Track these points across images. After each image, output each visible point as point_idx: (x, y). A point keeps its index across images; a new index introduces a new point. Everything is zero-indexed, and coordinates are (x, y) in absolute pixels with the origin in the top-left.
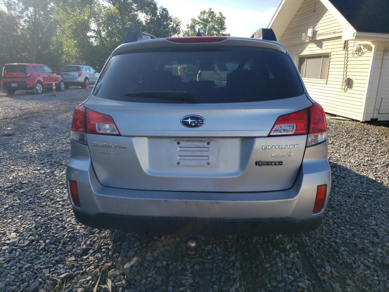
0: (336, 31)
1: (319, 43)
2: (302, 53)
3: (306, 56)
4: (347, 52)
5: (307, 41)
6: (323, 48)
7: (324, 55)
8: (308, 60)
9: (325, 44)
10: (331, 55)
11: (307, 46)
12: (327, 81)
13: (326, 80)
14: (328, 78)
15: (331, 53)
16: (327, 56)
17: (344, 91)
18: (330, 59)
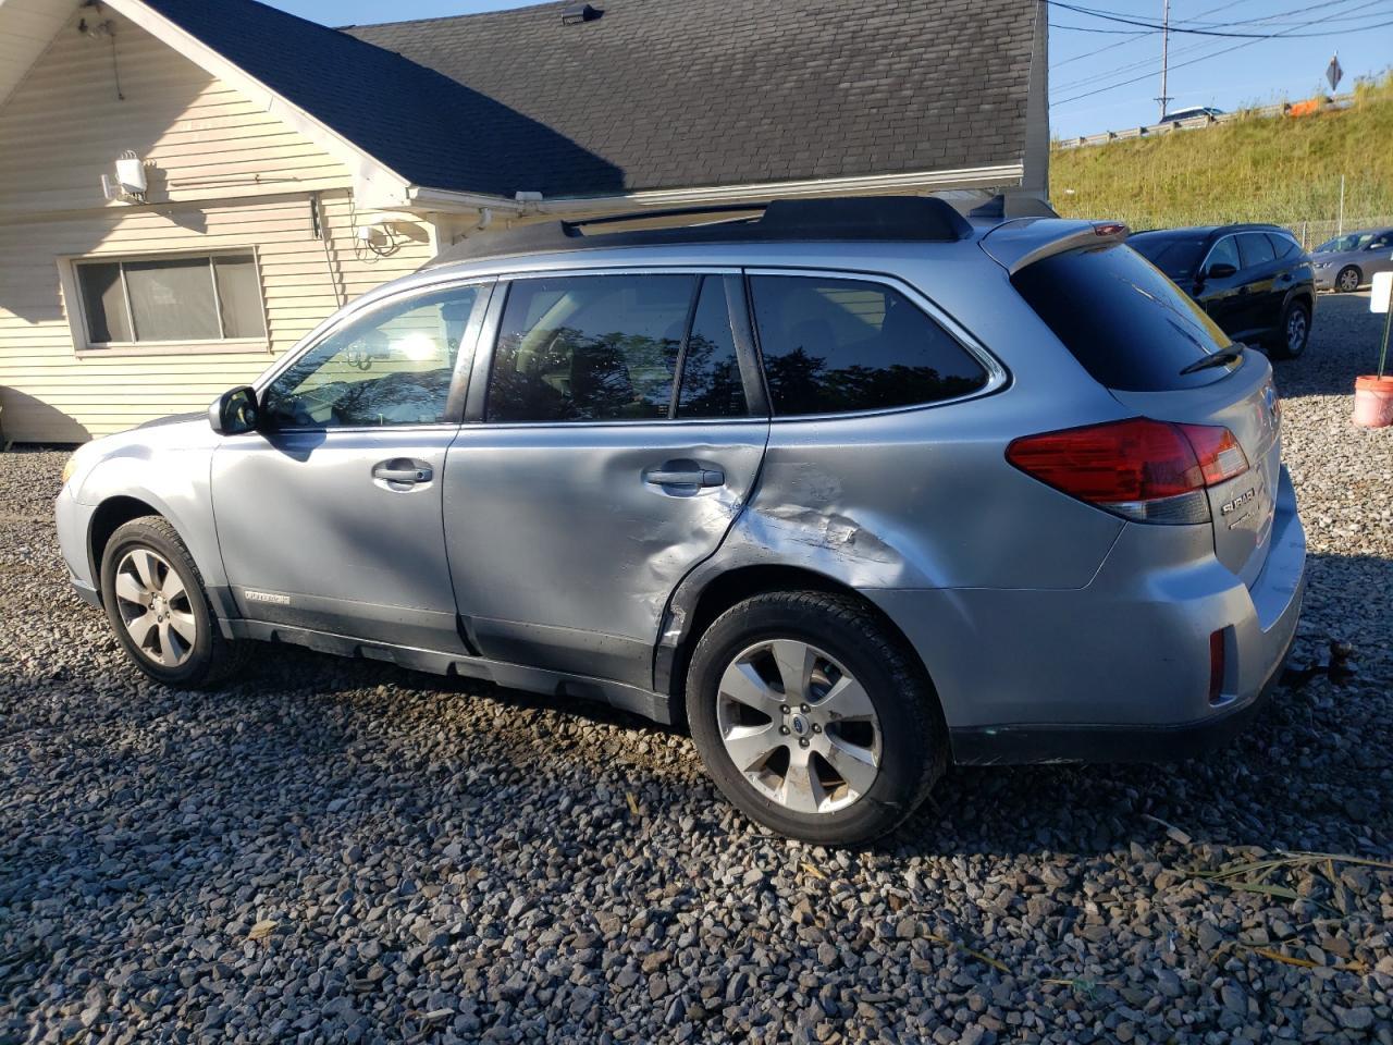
0: (262, 176)
1: (190, 215)
2: (100, 249)
3: (122, 260)
4: (329, 245)
5: (116, 203)
6: (211, 230)
7: (218, 254)
8: (135, 275)
9: (213, 217)
10: (259, 257)
11: (117, 224)
12: (271, 343)
13: (266, 339)
14: (270, 333)
15: (257, 248)
16: (240, 258)
17: (357, 369)
18: (261, 267)
